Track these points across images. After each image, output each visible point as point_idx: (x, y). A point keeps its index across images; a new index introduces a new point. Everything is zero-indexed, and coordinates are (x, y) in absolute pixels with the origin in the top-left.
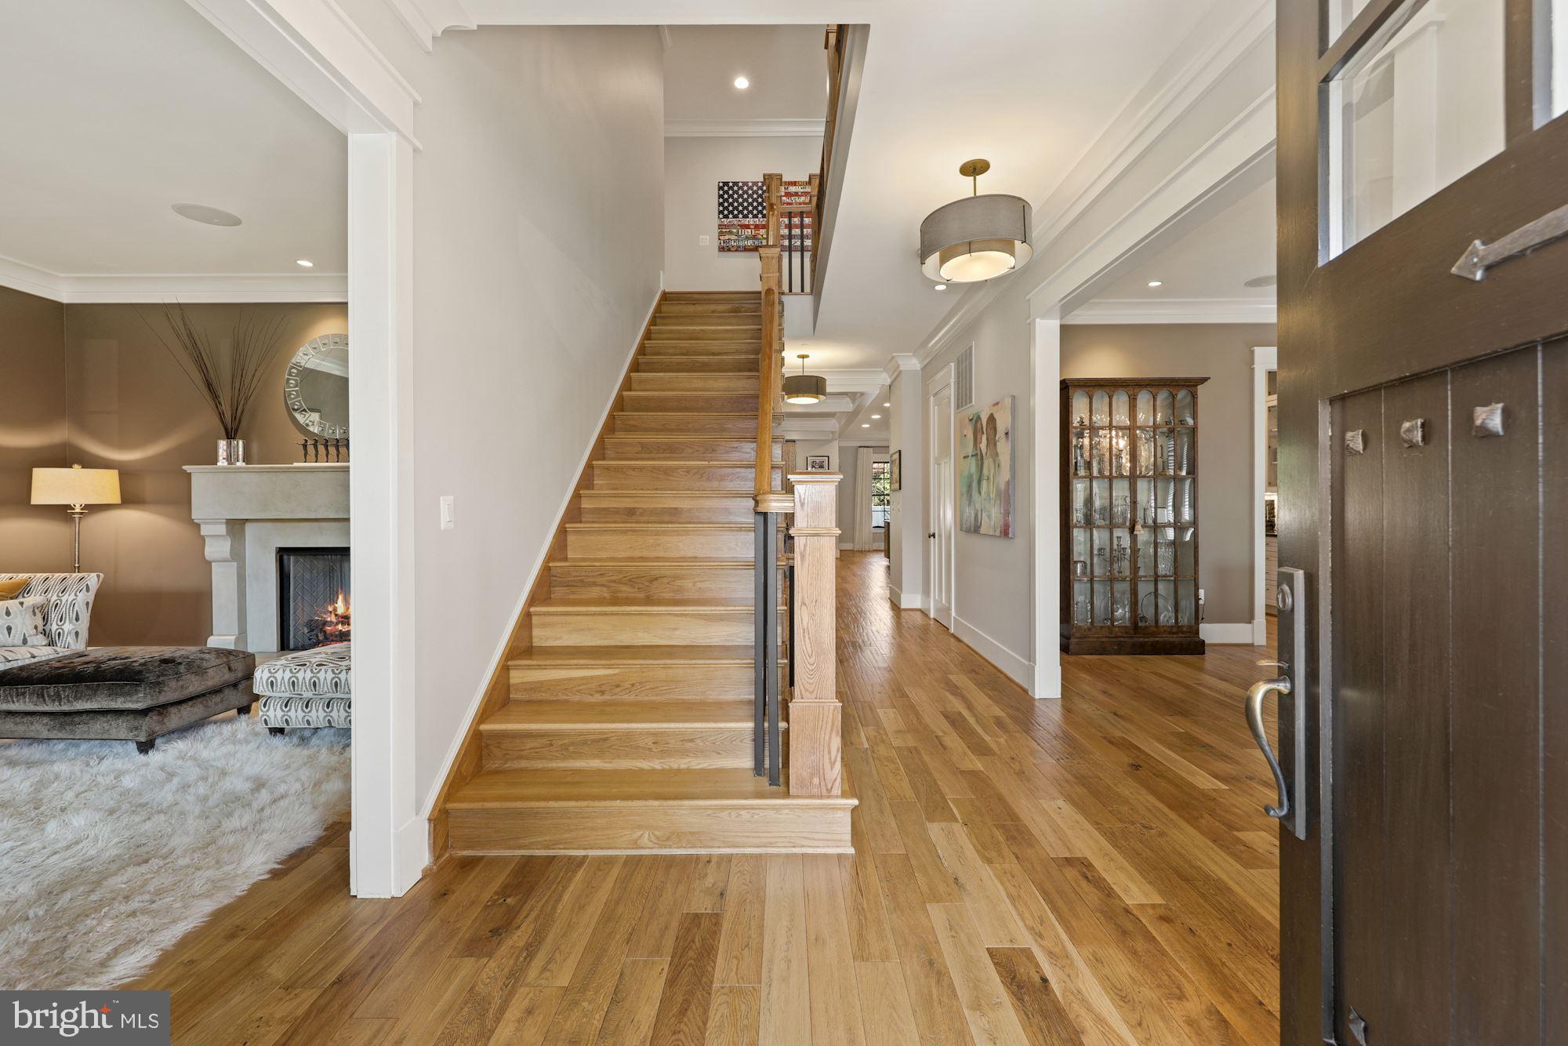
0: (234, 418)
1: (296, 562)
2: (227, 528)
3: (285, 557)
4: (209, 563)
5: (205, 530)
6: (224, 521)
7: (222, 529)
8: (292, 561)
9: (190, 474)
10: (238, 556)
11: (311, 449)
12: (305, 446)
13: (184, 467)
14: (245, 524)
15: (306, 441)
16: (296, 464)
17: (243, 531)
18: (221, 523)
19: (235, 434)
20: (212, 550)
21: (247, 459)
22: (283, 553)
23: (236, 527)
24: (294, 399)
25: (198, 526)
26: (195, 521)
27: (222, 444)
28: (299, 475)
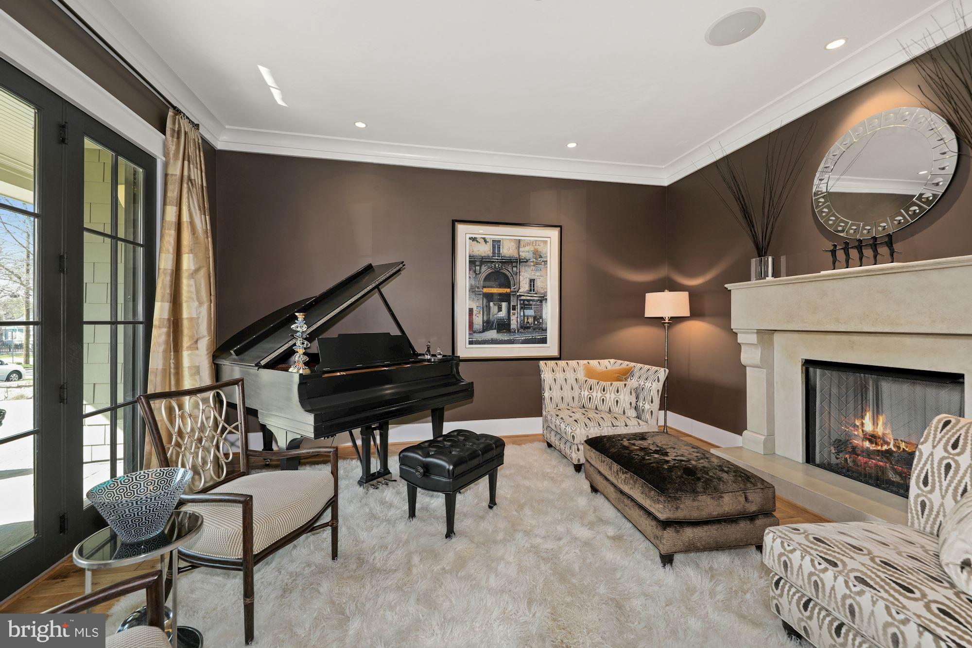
0: (764, 236)
1: (822, 375)
2: (757, 337)
3: (811, 370)
4: (745, 367)
5: (741, 339)
6: (756, 331)
7: (753, 338)
8: (817, 373)
9: (730, 290)
10: (767, 363)
11: (840, 255)
12: (833, 252)
13: (726, 286)
14: (773, 334)
15: (835, 246)
16: (823, 273)
17: (772, 340)
18: (753, 333)
19: (765, 253)
20: (748, 356)
21: (776, 274)
22: (809, 364)
23: (766, 335)
24: (822, 205)
25: (736, 334)
26: (734, 330)
27: (754, 262)
28: (827, 283)
